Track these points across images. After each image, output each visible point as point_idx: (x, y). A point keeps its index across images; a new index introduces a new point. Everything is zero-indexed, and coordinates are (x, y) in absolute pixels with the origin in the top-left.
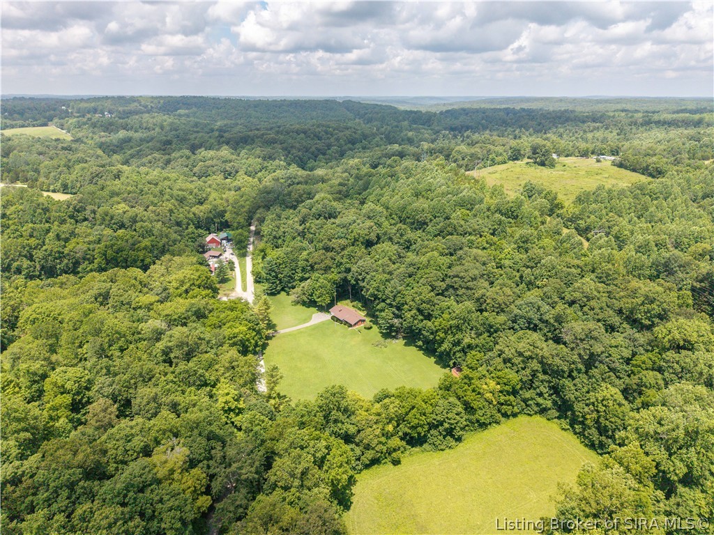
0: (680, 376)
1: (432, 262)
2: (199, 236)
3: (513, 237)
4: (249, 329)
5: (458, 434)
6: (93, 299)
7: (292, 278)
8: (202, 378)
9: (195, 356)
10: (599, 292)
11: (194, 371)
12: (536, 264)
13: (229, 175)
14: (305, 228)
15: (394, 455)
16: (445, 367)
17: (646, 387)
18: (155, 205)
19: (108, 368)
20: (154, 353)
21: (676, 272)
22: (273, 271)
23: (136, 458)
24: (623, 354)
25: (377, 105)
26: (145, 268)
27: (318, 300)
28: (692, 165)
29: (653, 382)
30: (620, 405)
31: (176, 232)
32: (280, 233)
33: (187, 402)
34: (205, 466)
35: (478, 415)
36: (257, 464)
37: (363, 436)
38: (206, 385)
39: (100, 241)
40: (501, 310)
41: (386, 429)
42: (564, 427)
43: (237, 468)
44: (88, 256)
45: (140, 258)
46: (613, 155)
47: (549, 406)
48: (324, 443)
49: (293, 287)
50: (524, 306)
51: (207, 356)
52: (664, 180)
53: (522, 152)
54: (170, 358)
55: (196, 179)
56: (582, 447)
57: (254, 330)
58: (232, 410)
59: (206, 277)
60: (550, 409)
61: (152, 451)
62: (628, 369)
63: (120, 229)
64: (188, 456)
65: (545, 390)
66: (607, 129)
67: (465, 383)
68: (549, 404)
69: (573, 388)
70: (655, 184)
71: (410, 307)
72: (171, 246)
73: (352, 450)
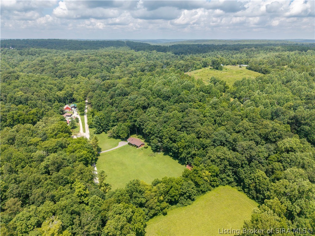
0: (290, 164)
1: (175, 116)
2: (61, 106)
3: (209, 102)
4: (88, 152)
5: (193, 198)
6: (7, 141)
7: (108, 125)
8: (66, 180)
9: (62, 168)
10: (250, 127)
11: (62, 176)
12: (221, 115)
13: (74, 76)
14: (113, 101)
15: (164, 211)
16: (183, 164)
17: (275, 170)
18: (37, 92)
19: (15, 179)
20: (40, 168)
21: (280, 115)
22: (98, 122)
23: (33, 229)
24: (265, 155)
25: (141, 43)
26: (34, 123)
27: (121, 135)
28: (280, 68)
29: (278, 167)
30: (265, 179)
31: (49, 105)
32: (101, 104)
33: (59, 194)
34: (71, 229)
35: (202, 188)
36: (98, 224)
37: (149, 203)
38: (68, 183)
39: (9, 111)
40: (208, 137)
41: (160, 199)
42: (240, 190)
43: (88, 229)
44: (3, 119)
45: (31, 119)
46: (246, 64)
47: (232, 181)
48: (131, 210)
49: (109, 130)
50: (218, 135)
51: (68, 168)
52: (269, 75)
53: (208, 64)
54: (49, 170)
55: (58, 78)
56: (248, 198)
57: (91, 152)
58: (83, 195)
59: (65, 127)
60: (233, 182)
61: (42, 223)
62: (267, 162)
63: (20, 104)
64: (61, 225)
65: (230, 174)
66: (241, 53)
67: (195, 173)
68: (232, 180)
69: (243, 172)
70: (266, 77)
71: (166, 137)
72: (47, 112)
73: (144, 210)
